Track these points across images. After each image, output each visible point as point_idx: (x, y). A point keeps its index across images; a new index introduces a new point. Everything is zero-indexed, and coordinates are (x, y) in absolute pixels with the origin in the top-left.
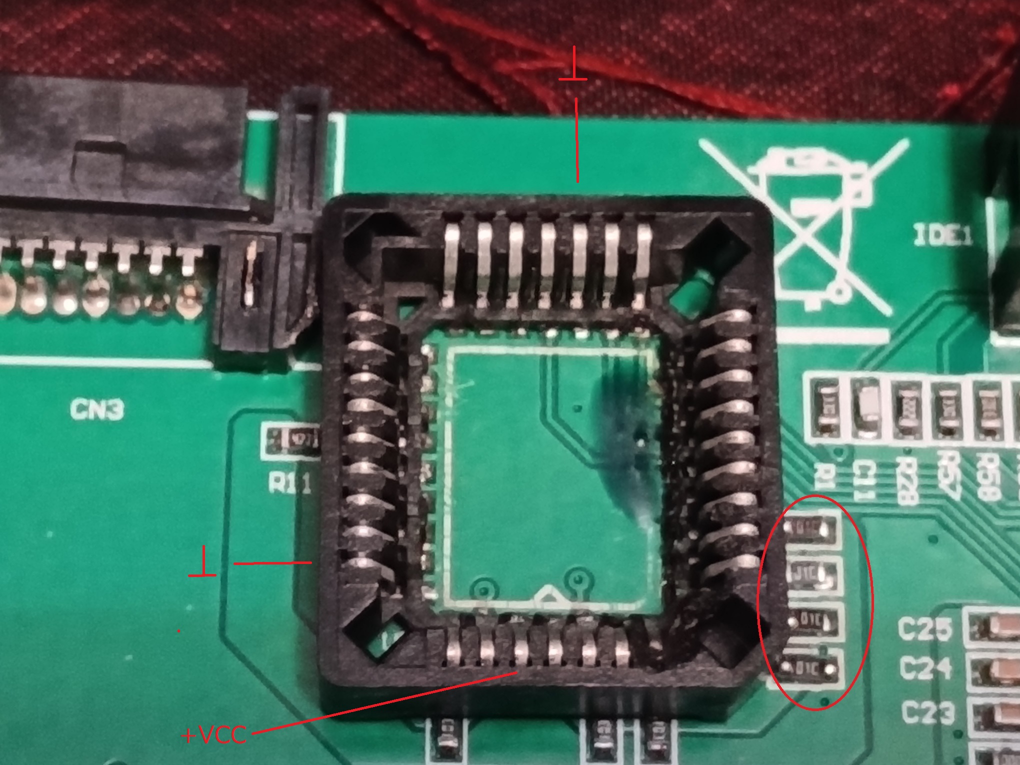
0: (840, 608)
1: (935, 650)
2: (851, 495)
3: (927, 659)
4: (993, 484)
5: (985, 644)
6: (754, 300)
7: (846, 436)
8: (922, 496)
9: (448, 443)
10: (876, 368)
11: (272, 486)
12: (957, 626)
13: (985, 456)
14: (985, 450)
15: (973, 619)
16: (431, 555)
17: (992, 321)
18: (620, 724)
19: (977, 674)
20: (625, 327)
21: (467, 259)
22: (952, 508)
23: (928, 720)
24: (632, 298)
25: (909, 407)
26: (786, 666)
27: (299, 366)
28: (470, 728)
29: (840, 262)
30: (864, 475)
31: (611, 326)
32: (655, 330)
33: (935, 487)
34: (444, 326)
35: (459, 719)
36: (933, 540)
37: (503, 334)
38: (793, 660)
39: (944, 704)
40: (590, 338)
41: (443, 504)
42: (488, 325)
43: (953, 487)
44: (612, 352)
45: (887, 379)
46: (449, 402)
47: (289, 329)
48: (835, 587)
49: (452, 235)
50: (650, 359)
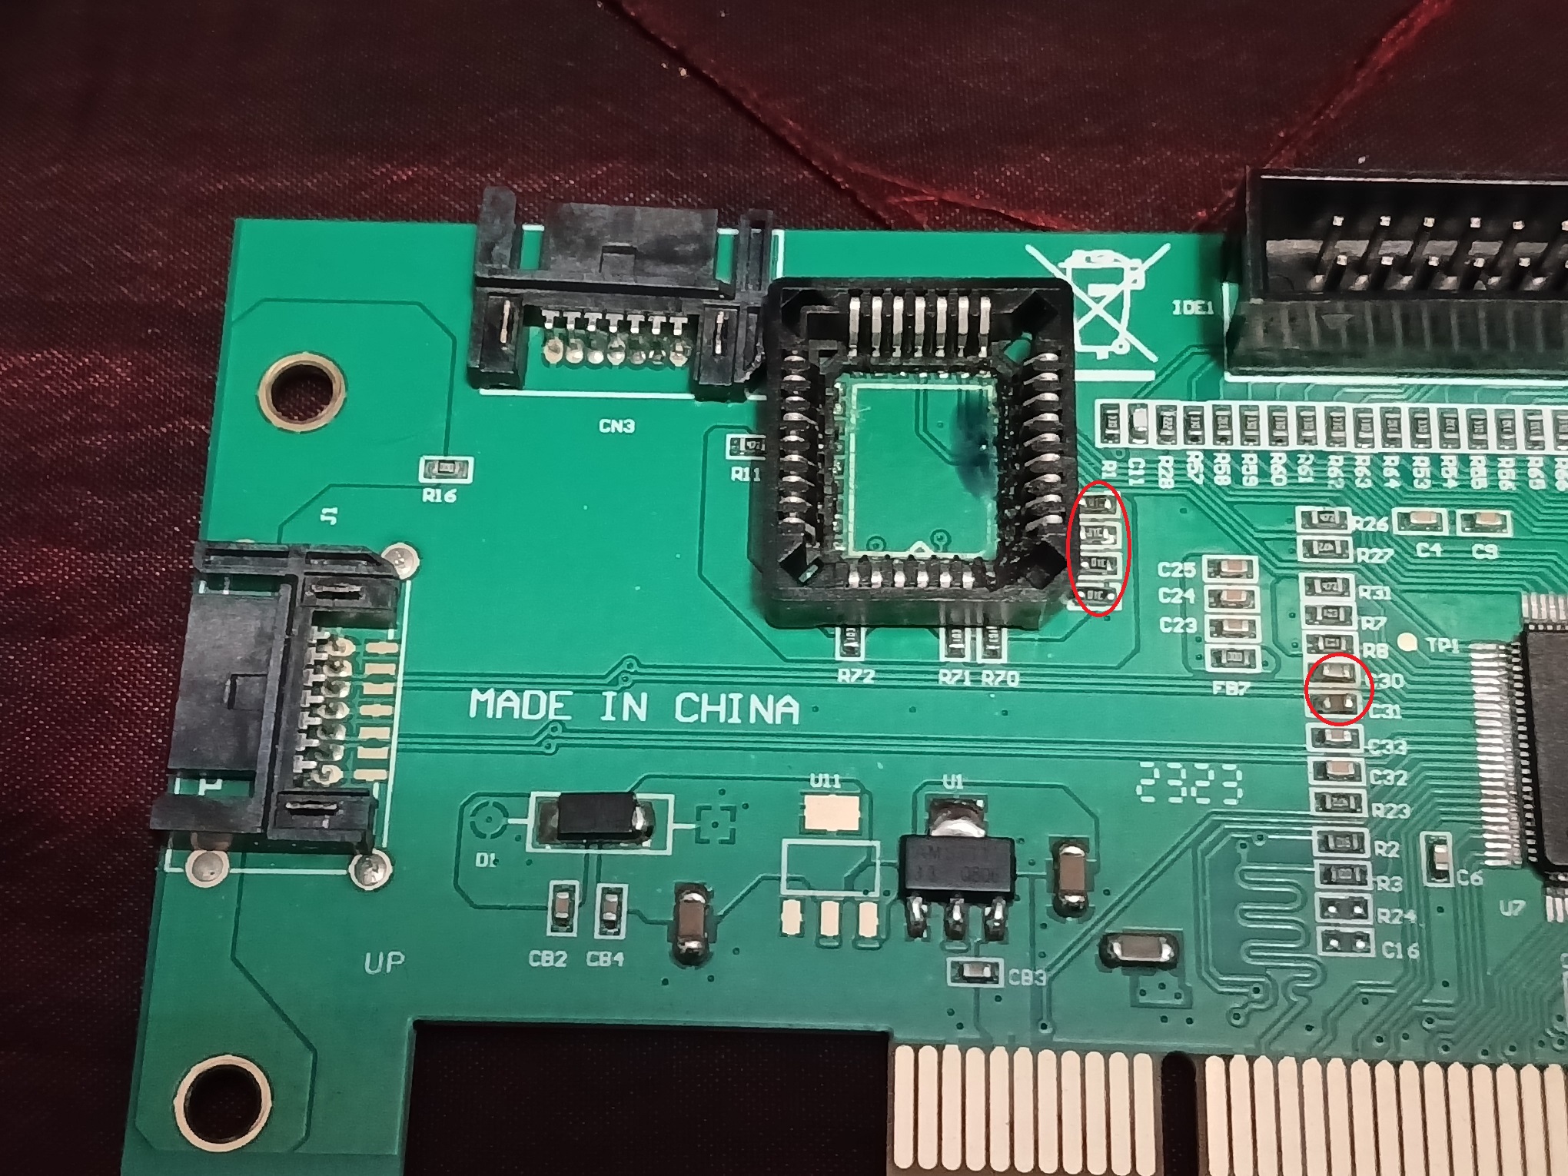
0: (1119, 556)
1: (1183, 583)
2: (1127, 481)
3: (1179, 590)
4: (1225, 474)
5: (1218, 579)
6: (1060, 348)
7: (1124, 443)
8: (1176, 482)
9: (852, 448)
10: (1144, 398)
11: (734, 476)
12: (1199, 566)
13: (1219, 456)
14: (1219, 451)
15: (1210, 562)
16: (840, 521)
17: (1226, 364)
18: (968, 630)
19: (1212, 600)
20: (974, 370)
21: (865, 320)
22: (1195, 489)
23: (1178, 630)
24: (980, 350)
25: (1167, 423)
26: (1081, 594)
27: (752, 397)
28: (867, 634)
29: (1122, 327)
30: (1136, 469)
31: (963, 370)
32: (993, 371)
33: (1185, 475)
34: (849, 369)
35: (858, 627)
36: (1183, 511)
37: (889, 375)
38: (1085, 590)
39: (1188, 620)
40: (950, 378)
41: (849, 488)
42: (880, 369)
43: (1197, 476)
44: (964, 387)
45: (1153, 404)
46: (853, 420)
47: (745, 369)
48: (1115, 543)
49: (855, 305)
50: (991, 392)
